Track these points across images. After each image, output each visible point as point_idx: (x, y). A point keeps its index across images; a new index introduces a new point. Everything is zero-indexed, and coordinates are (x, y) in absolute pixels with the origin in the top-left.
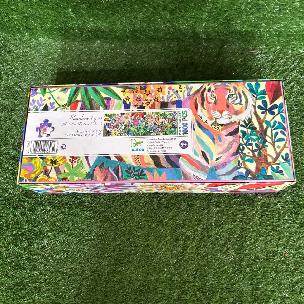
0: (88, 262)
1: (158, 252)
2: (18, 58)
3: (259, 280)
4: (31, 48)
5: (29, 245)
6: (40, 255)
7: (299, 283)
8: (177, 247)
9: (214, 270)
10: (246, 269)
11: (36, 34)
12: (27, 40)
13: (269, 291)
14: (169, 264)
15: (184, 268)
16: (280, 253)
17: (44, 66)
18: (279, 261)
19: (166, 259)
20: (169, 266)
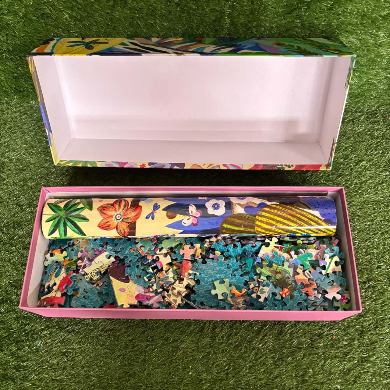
0: (94, 365)
1: (180, 345)
2: (5, 125)
3: (304, 371)
4: (21, 113)
5: (18, 349)
6: (32, 360)
7: (352, 370)
8: (203, 337)
9: (250, 362)
10: (288, 358)
11: (27, 97)
12: (16, 104)
13: (318, 383)
14: (195, 359)
15: (213, 363)
16: (327, 335)
17: (36, 132)
18: (326, 345)
19: (191, 354)
20: (194, 362)
